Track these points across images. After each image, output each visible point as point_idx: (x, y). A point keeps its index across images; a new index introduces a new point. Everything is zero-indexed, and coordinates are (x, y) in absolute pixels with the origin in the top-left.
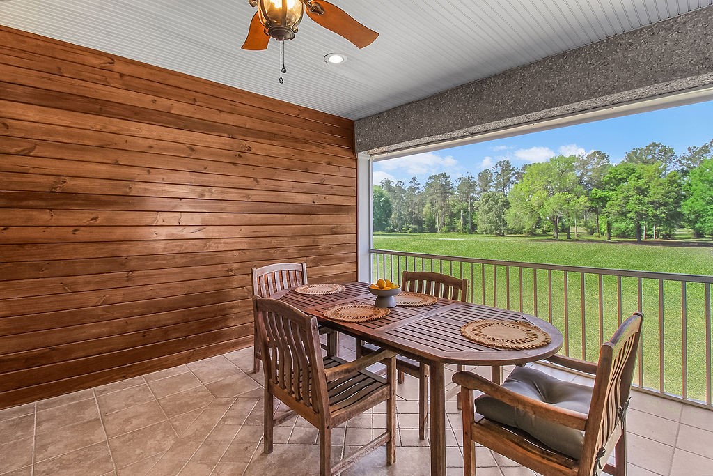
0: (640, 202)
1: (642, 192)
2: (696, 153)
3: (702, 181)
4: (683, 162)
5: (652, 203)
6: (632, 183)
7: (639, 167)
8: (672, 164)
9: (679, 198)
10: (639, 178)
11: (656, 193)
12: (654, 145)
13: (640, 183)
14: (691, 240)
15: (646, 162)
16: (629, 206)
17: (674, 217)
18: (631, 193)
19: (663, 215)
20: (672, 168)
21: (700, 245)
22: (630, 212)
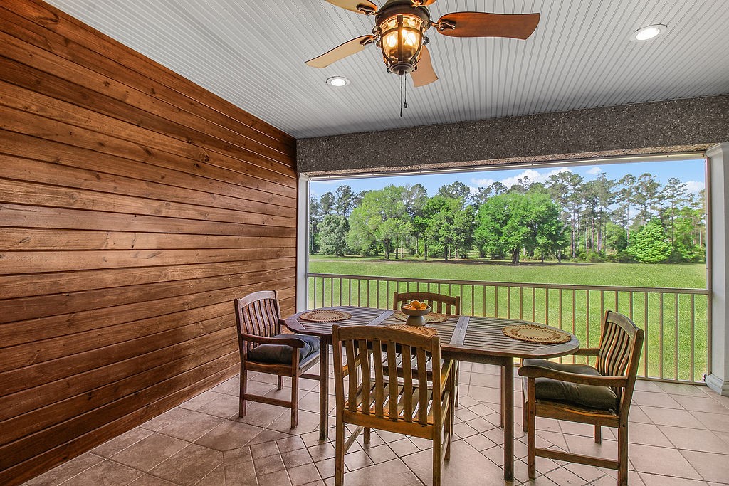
0: (449, 229)
1: (450, 220)
2: (484, 192)
3: (487, 214)
4: (475, 198)
5: (456, 230)
6: (441, 214)
7: (447, 200)
8: (468, 200)
9: (473, 227)
10: (447, 209)
11: (459, 222)
12: (457, 183)
13: (448, 214)
14: (479, 259)
15: (452, 197)
16: (441, 232)
17: (469, 242)
18: (442, 222)
19: (463, 240)
20: (469, 203)
21: (485, 263)
22: (441, 237)
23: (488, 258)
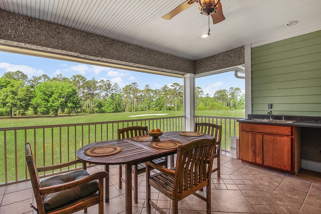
0: (13, 98)
1: (14, 93)
2: (36, 79)
3: (40, 91)
4: (31, 82)
5: (19, 99)
6: (9, 88)
7: (12, 81)
8: (26, 82)
9: (31, 98)
10: (12, 86)
11: (21, 94)
12: (19, 71)
13: (13, 89)
14: (33, 115)
15: (15, 79)
16: (7, 100)
17: (26, 107)
18: (9, 94)
19: (24, 105)
20: (27, 84)
22: (7, 103)
23: (39, 114)
